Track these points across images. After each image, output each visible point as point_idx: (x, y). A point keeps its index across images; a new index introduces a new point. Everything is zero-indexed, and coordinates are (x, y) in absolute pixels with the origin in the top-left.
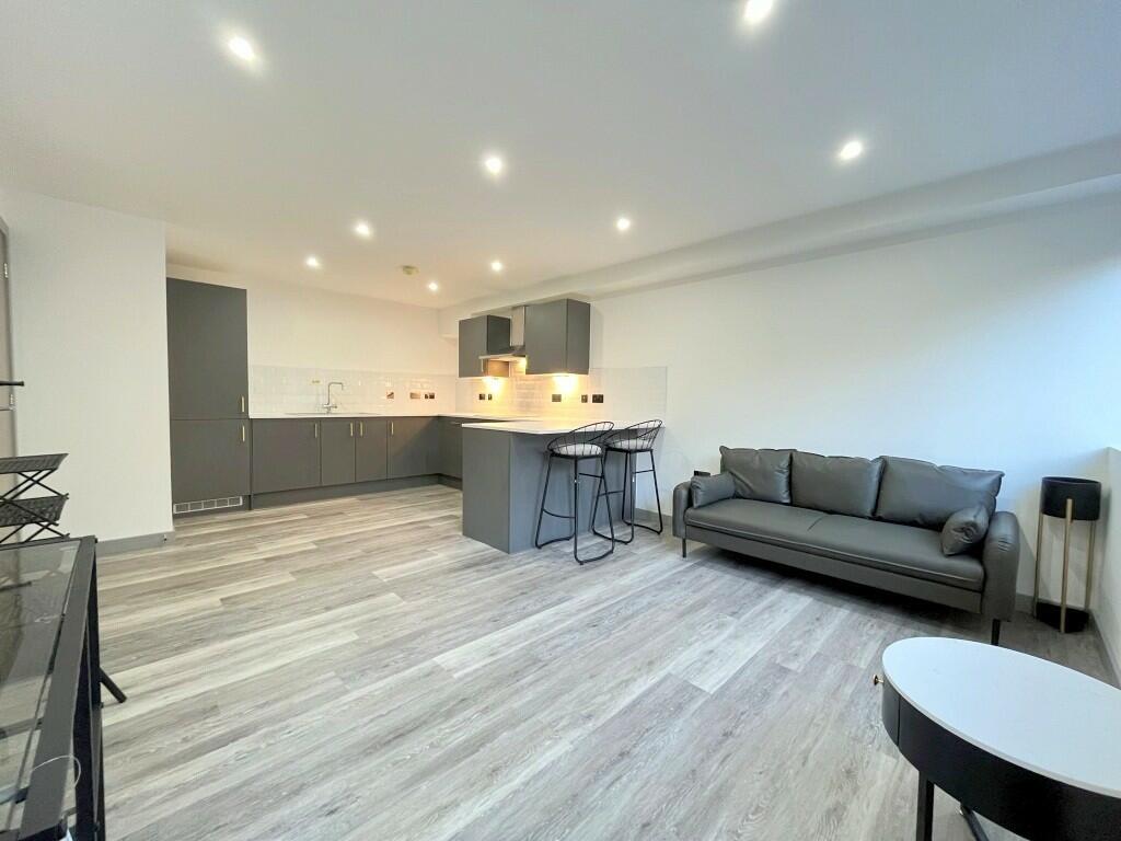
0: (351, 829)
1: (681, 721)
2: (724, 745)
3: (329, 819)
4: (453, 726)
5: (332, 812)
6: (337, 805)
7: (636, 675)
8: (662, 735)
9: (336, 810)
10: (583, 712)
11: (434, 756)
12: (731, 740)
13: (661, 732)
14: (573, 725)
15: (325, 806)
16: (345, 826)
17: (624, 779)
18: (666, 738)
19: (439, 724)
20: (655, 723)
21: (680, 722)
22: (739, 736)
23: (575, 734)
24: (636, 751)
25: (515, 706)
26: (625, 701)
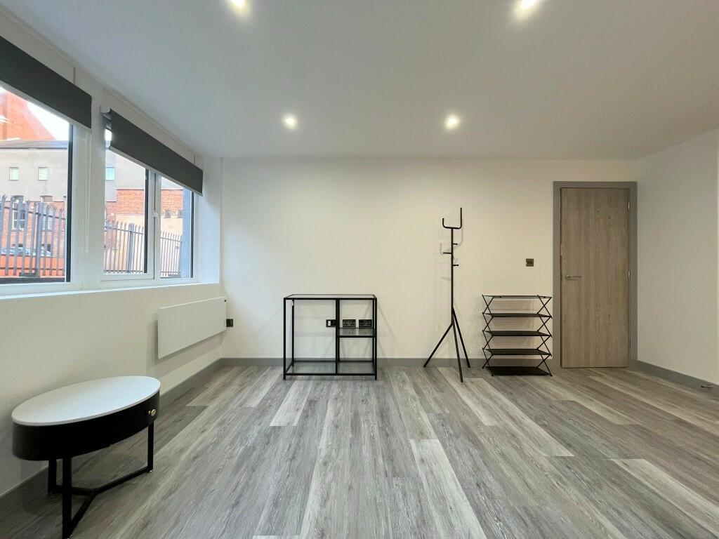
1: (271, 495)
2: (239, 494)
7: (324, 510)
8: (279, 479)
10: (330, 464)
12: (233, 502)
13: (280, 480)
14: (329, 456)
17: (286, 451)
18: (275, 478)
20: (287, 483)
21: (272, 492)
22: (227, 509)
23: (323, 454)
24: (288, 463)
25: (364, 448)
26: (315, 485)
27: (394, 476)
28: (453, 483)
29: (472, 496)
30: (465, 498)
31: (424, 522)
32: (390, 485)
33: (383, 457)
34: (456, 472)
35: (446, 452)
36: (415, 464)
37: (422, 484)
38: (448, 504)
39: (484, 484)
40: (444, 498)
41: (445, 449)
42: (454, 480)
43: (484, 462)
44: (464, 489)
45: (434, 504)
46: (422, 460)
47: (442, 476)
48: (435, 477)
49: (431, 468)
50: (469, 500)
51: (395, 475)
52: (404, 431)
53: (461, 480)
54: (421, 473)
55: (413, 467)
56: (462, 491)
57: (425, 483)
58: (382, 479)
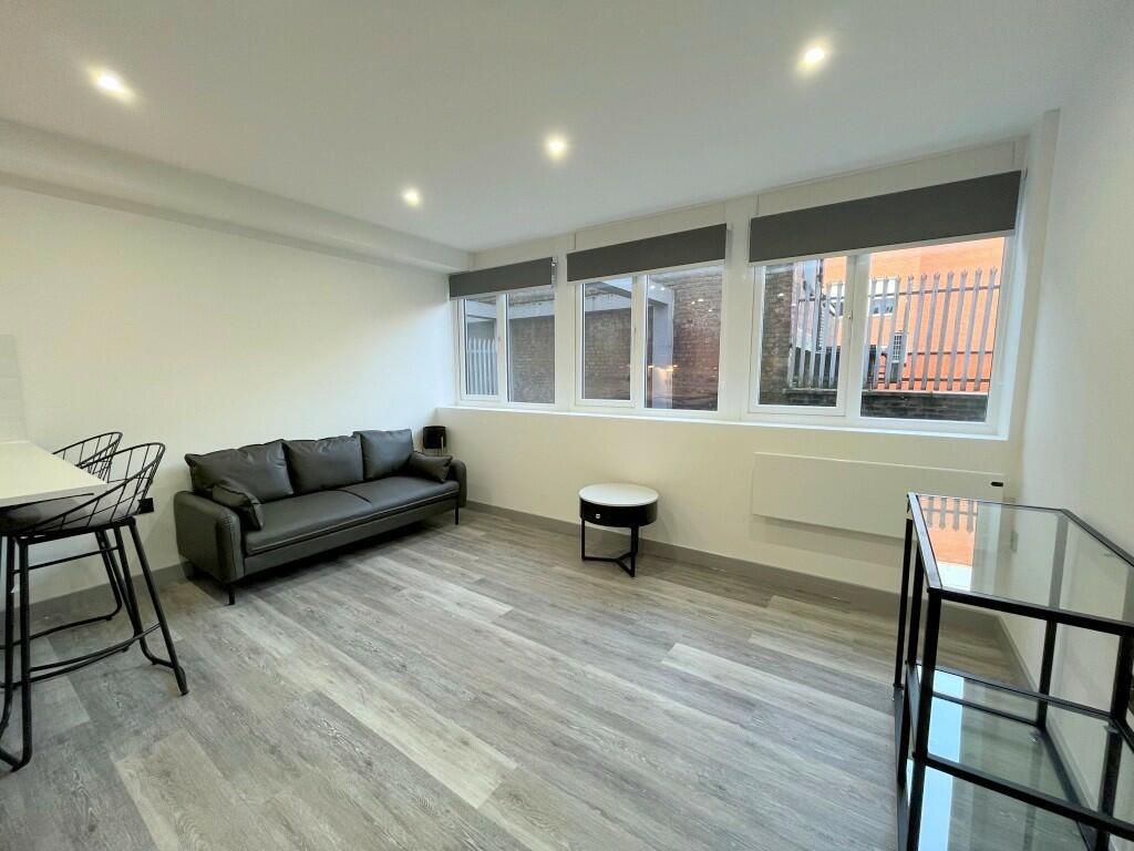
0: (721, 765)
3: (727, 786)
4: (595, 740)
5: (720, 788)
6: (711, 787)
9: (716, 786)
11: (634, 741)
15: (720, 798)
16: (723, 771)
19: (595, 752)
27: (476, 698)
28: (403, 740)
29: (373, 742)
30: (381, 734)
31: (412, 684)
32: (470, 688)
33: (514, 709)
34: (409, 763)
35: (444, 788)
36: (469, 729)
37: (439, 712)
38: (398, 714)
39: (360, 773)
40: (405, 716)
41: (450, 794)
42: (403, 746)
43: (371, 820)
44: (386, 744)
45: (412, 703)
46: (466, 743)
47: (423, 740)
48: (431, 732)
49: (446, 740)
50: (375, 735)
51: (476, 702)
52: (545, 774)
53: (396, 754)
54: (450, 724)
55: (468, 725)
56: (387, 738)
57: (439, 717)
58: (485, 687)
